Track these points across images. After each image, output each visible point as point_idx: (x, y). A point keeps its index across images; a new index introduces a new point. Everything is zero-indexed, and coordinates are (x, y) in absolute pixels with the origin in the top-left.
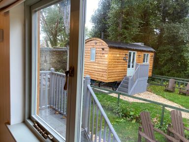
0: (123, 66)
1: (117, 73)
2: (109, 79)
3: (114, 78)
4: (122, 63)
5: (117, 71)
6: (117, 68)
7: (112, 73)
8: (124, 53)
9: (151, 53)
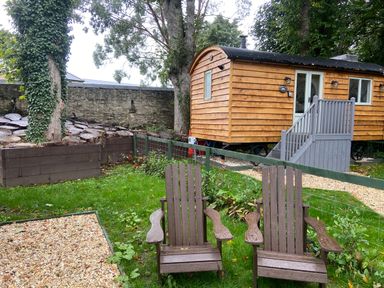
0: (278, 105)
1: (260, 123)
2: (234, 135)
3: (252, 134)
4: (275, 100)
5: (260, 117)
6: (260, 111)
7: (245, 123)
8: (280, 76)
9: (376, 79)
